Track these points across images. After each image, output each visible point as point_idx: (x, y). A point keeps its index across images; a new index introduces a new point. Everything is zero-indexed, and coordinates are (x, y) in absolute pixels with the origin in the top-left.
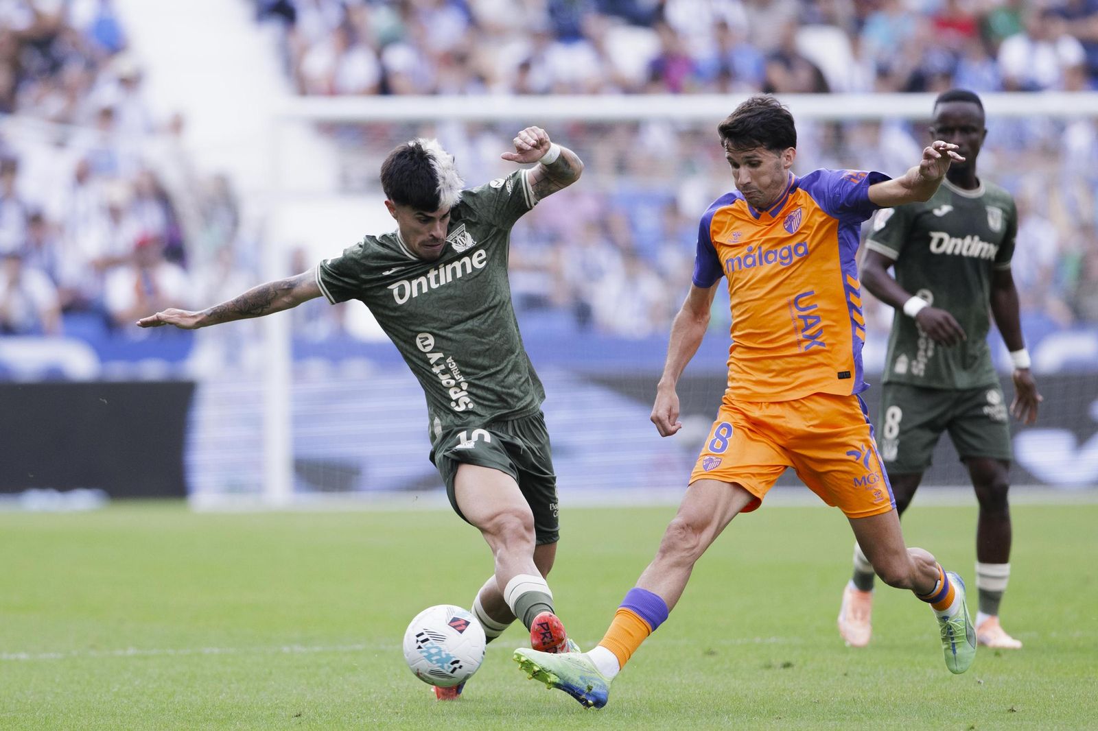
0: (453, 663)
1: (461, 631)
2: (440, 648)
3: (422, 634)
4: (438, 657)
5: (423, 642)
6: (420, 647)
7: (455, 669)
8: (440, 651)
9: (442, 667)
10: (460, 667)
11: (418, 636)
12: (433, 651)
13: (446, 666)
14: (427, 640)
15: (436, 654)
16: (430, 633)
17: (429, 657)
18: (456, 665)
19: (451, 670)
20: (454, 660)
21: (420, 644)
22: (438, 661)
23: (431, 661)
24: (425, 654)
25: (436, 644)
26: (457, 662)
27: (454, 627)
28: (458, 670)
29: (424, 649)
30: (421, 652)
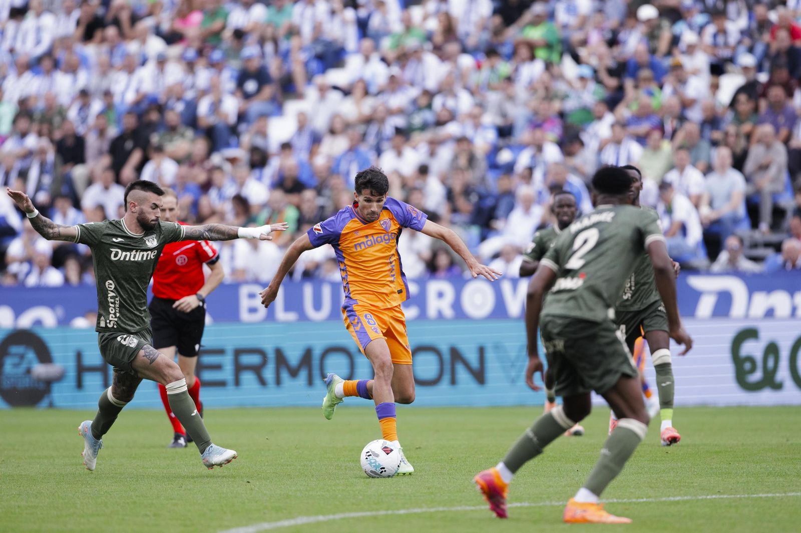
0: (381, 469)
1: (388, 454)
2: (375, 460)
3: (369, 452)
4: (374, 464)
5: (368, 456)
6: (367, 458)
7: (382, 472)
8: (376, 462)
9: (376, 469)
10: (385, 471)
11: (367, 453)
12: (373, 461)
13: (378, 469)
14: (371, 455)
15: (374, 463)
16: (373, 453)
17: (370, 464)
18: (383, 470)
19: (380, 471)
20: (382, 467)
21: (367, 456)
22: (374, 466)
23: (371, 466)
24: (369, 462)
25: (375, 458)
26: (384, 468)
27: (384, 451)
28: (384, 472)
29: (369, 459)
30: (367, 461)
